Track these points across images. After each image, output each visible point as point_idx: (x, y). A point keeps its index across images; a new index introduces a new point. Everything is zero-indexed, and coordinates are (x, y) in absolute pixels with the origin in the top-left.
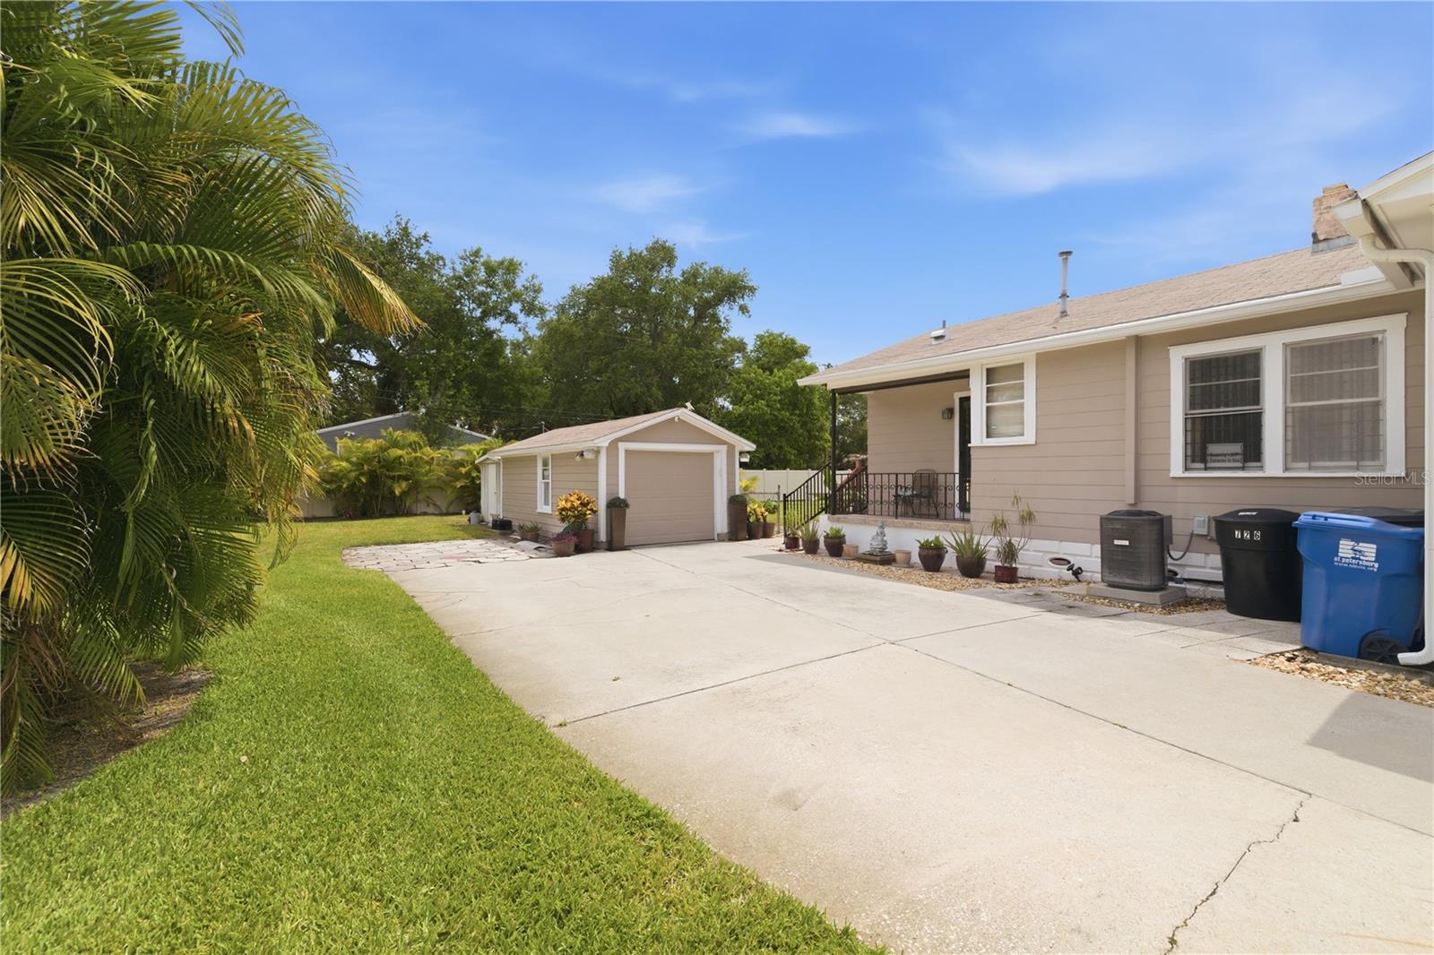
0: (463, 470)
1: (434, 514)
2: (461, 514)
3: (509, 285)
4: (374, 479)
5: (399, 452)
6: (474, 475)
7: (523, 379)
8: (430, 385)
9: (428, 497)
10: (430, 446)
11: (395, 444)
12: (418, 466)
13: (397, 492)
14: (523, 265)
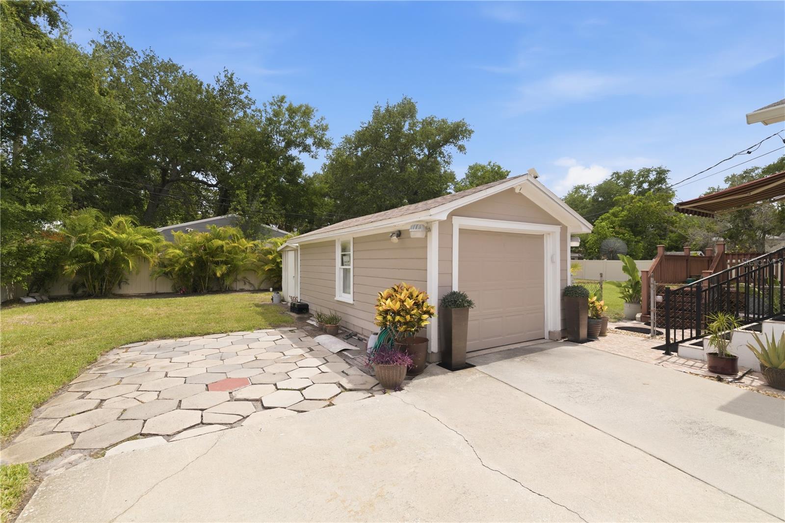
0: (270, 257)
1: (249, 291)
2: (268, 290)
3: (305, 125)
4: (201, 264)
5: (220, 242)
6: (279, 260)
7: (315, 193)
8: (248, 193)
9: (245, 278)
10: (246, 239)
11: (219, 237)
12: (236, 253)
13: (218, 274)
14: (315, 111)
